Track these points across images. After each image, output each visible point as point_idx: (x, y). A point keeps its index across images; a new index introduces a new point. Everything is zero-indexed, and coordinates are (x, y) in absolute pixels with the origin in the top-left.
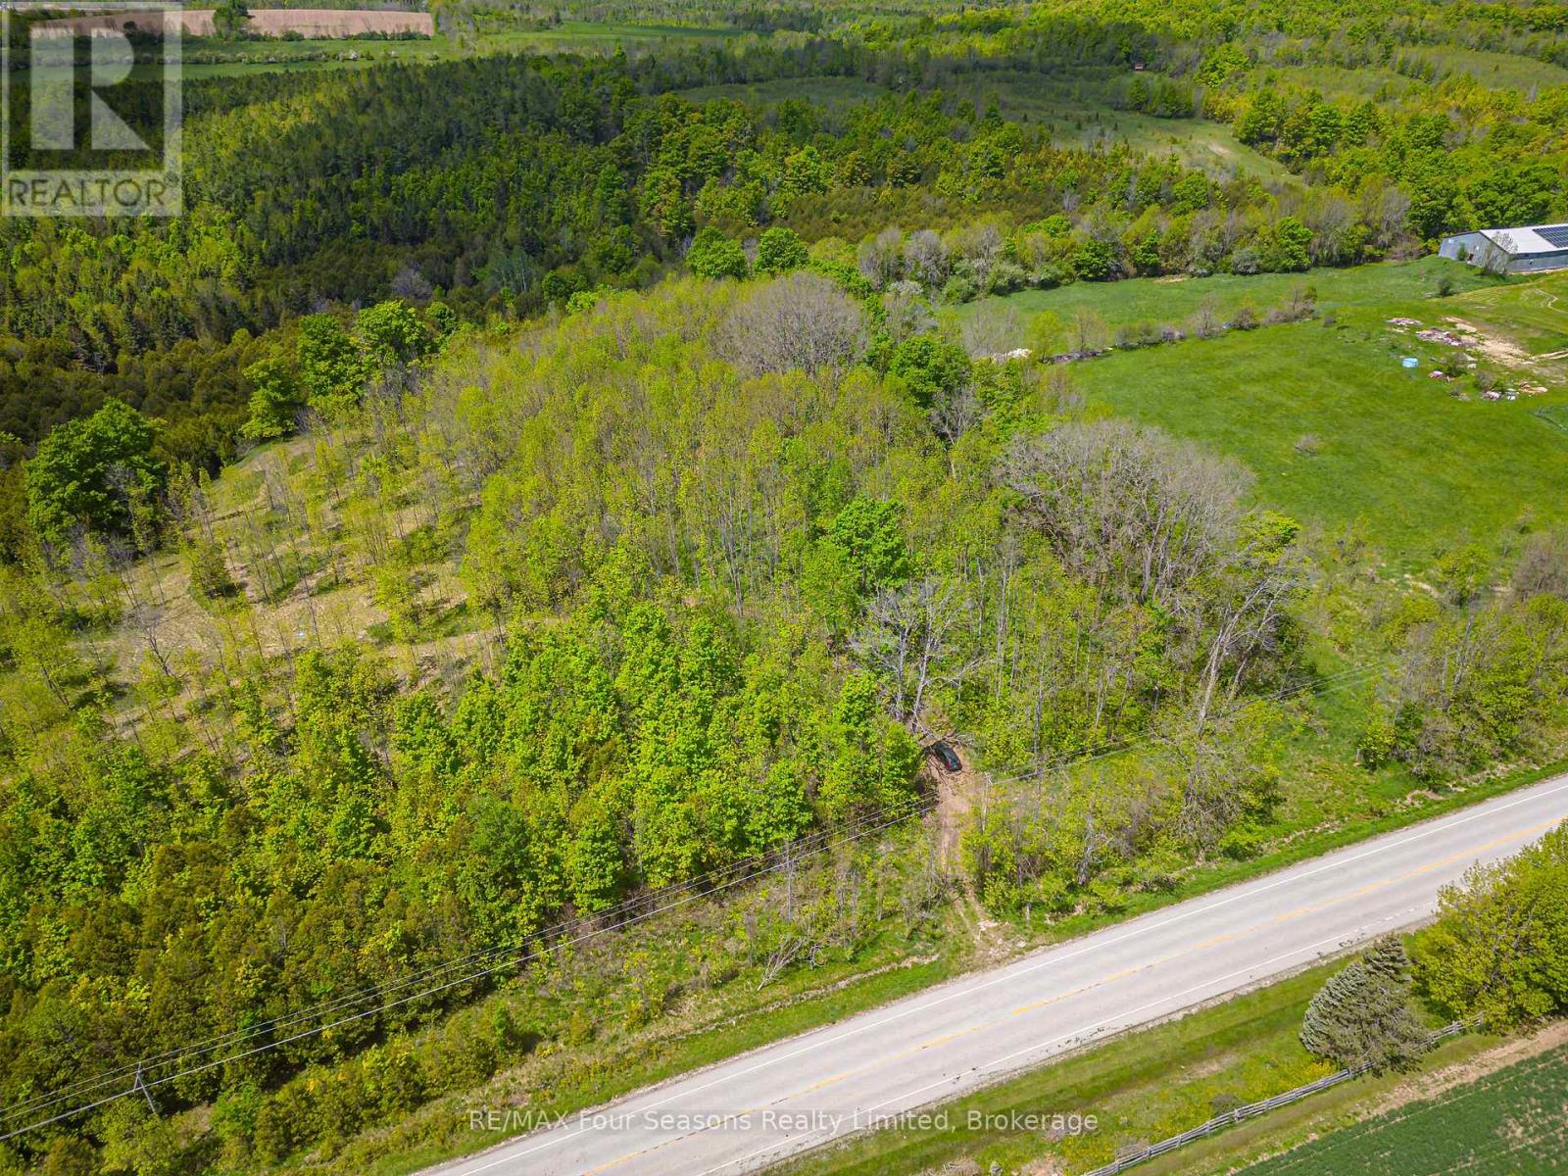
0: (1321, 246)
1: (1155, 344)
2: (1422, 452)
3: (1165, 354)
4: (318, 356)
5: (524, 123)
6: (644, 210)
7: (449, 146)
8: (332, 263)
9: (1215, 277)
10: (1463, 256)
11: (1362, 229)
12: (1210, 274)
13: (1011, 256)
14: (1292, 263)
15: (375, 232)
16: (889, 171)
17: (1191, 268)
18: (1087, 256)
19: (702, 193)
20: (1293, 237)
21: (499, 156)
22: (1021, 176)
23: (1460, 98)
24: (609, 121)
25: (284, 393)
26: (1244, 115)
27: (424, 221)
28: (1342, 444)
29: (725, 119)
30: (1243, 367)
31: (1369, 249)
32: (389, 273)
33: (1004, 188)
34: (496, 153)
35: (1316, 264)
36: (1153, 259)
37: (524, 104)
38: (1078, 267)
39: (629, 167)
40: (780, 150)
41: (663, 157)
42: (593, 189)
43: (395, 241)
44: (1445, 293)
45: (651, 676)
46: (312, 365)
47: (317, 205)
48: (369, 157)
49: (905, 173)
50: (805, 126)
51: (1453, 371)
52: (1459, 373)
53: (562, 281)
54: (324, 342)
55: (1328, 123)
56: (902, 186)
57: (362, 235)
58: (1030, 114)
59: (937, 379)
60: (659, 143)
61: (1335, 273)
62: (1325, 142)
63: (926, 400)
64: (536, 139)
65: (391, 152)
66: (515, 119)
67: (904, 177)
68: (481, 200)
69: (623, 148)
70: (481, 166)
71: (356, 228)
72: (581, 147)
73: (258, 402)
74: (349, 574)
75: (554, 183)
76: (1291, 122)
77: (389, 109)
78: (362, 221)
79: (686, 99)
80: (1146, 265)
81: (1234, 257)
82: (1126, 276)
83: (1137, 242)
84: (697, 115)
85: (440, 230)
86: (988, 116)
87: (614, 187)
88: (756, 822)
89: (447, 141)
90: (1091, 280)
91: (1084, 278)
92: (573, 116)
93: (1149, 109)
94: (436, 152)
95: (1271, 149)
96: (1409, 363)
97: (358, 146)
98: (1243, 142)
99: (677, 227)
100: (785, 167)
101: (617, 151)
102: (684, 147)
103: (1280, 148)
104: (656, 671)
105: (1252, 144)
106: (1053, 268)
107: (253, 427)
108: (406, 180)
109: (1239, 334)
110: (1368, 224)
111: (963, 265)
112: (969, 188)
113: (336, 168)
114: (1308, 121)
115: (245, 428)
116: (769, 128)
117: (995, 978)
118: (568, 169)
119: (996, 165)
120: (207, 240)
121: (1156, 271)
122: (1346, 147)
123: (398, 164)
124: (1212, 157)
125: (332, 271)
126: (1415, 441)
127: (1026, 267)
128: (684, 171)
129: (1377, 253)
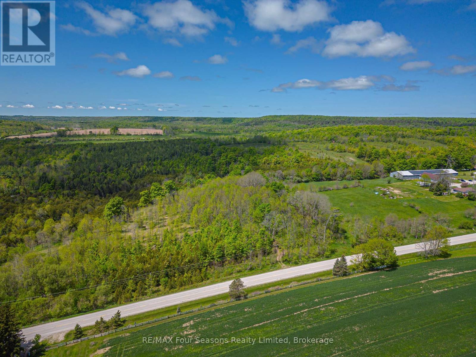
0: (365, 175)
1: (327, 191)
2: (375, 206)
3: (328, 192)
4: (155, 190)
5: (191, 151)
6: (217, 169)
7: (174, 156)
8: (149, 178)
9: (343, 181)
10: (394, 176)
11: (374, 171)
12: (342, 180)
13: (298, 176)
14: (359, 178)
15: (158, 173)
16: (273, 162)
17: (338, 179)
18: (315, 176)
19: (230, 166)
20: (358, 173)
21: (185, 158)
22: (304, 163)
23: (412, 149)
24: (210, 151)
25: (148, 198)
26: (357, 152)
27: (169, 170)
28: (359, 205)
29: (236, 151)
30: (344, 194)
31: (376, 176)
32: (162, 180)
33: (299, 165)
34: (184, 157)
35: (365, 179)
36: (329, 177)
37: (191, 147)
38: (313, 178)
39: (215, 160)
40: (248, 157)
41: (222, 158)
42: (206, 165)
43: (162, 174)
44: (389, 183)
45: (227, 231)
46: (154, 192)
47: (146, 167)
48: (157, 158)
49: (277, 162)
50: (254, 152)
51: (384, 194)
52: (385, 195)
53: (200, 181)
54: (157, 188)
55: (377, 153)
56: (276, 165)
57: (155, 173)
58: (306, 151)
59: (278, 188)
60: (221, 155)
61: (368, 180)
62: (377, 158)
63: (276, 191)
64: (193, 154)
65: (162, 157)
66: (189, 150)
67: (276, 163)
68: (181, 166)
69: (213, 156)
70: (181, 159)
71: (154, 171)
72: (204, 156)
73: (142, 199)
74: (165, 225)
75: (197, 163)
76: (368, 153)
77: (160, 149)
78: (156, 170)
79: (227, 147)
80: (328, 178)
81: (347, 177)
82: (324, 181)
83: (326, 174)
84: (230, 150)
85: (172, 173)
86: (296, 151)
87: (211, 164)
88: (245, 249)
89: (173, 155)
90: (316, 181)
91: (315, 181)
92: (202, 150)
93: (335, 150)
94: (171, 157)
95: (364, 159)
96: (376, 193)
97: (155, 155)
98: (358, 157)
99: (225, 172)
100: (249, 161)
101: (212, 157)
102: (227, 156)
103: (366, 159)
104: (227, 230)
105: (360, 158)
106: (307, 178)
107: (140, 204)
108: (165, 162)
109: (344, 189)
110: (375, 170)
111: (288, 177)
112: (291, 165)
113: (150, 160)
114: (372, 153)
115: (139, 204)
116: (246, 153)
117: (284, 270)
118: (201, 160)
119: (297, 161)
120: (122, 173)
121: (330, 180)
122: (381, 159)
123: (163, 159)
124: (350, 161)
125: (149, 180)
126: (374, 205)
127: (301, 178)
128: (226, 161)
129: (378, 177)
